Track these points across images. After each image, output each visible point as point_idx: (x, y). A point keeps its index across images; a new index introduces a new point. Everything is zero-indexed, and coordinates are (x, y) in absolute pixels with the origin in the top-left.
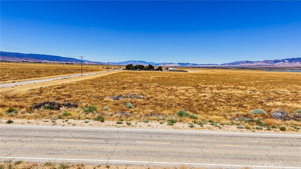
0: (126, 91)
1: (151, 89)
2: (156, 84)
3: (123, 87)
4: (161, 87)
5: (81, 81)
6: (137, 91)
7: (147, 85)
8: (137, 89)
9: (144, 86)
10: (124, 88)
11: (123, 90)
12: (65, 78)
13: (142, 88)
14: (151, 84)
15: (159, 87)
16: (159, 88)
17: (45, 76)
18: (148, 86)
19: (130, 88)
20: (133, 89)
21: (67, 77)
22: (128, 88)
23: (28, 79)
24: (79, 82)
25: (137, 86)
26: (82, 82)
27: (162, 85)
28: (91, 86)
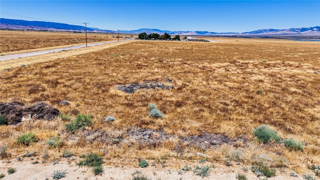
0: (143, 73)
1: (176, 68)
2: (180, 60)
3: (138, 65)
4: (188, 64)
5: (83, 55)
6: (158, 72)
7: (168, 60)
8: (158, 67)
9: (165, 62)
10: (140, 67)
11: (138, 71)
12: (64, 51)
13: (164, 67)
14: (173, 59)
15: (187, 64)
16: (185, 65)
17: (41, 48)
18: (171, 63)
19: (147, 66)
20: (152, 68)
21: (68, 49)
22: (145, 67)
23: (17, 52)
24: (80, 56)
25: (156, 62)
26: (85, 56)
27: (188, 60)
28: (95, 62)
